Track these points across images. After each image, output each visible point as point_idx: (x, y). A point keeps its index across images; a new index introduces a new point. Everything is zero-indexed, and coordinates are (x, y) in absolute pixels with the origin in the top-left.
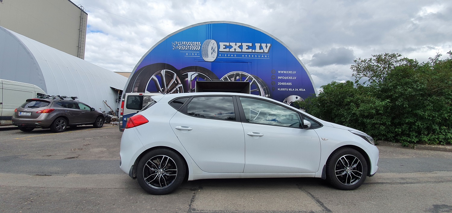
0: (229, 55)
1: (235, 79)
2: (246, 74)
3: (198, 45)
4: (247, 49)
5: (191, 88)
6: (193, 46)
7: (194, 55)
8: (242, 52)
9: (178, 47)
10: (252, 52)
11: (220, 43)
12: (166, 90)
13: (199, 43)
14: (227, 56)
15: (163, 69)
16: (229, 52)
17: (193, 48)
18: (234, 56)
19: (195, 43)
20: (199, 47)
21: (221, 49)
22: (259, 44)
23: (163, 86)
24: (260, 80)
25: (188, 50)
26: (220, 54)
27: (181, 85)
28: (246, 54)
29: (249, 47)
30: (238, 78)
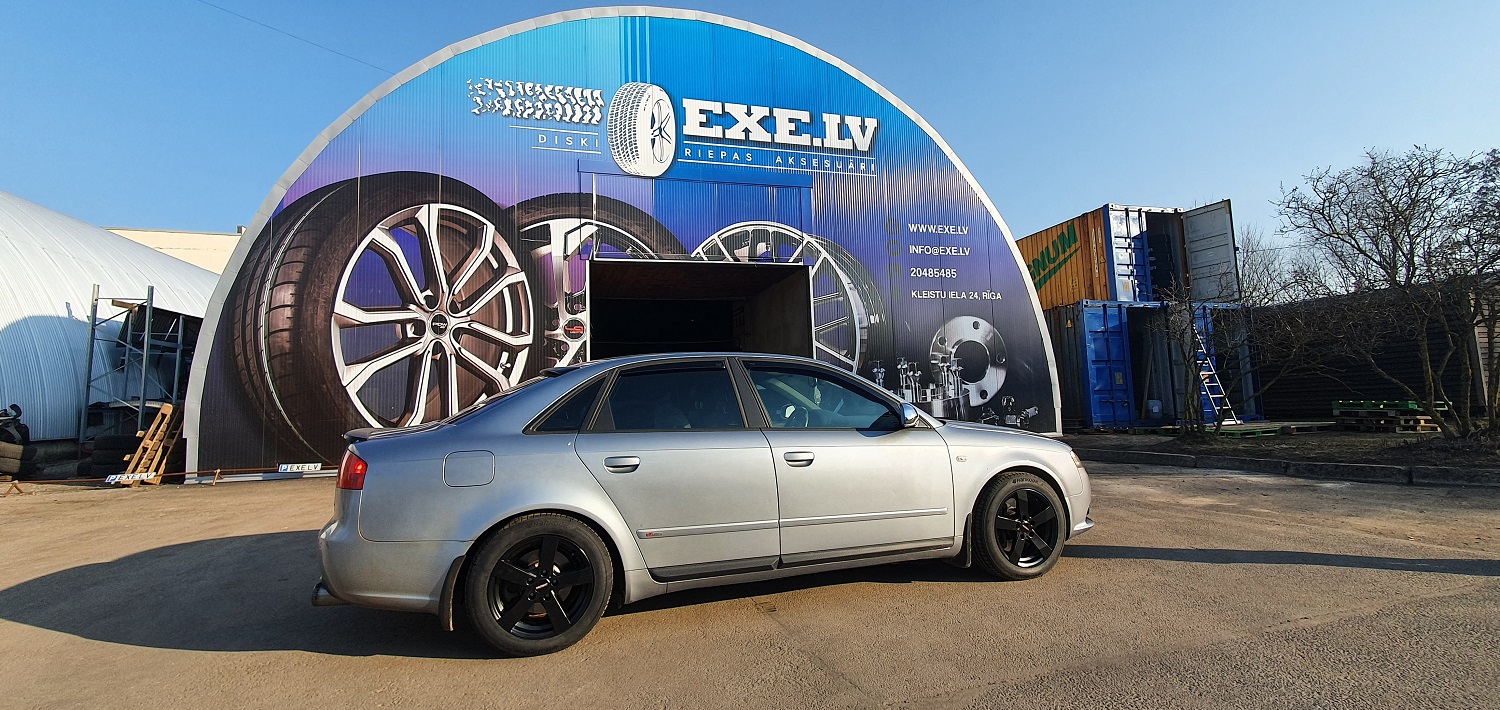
0: (723, 154)
1: (753, 249)
2: (794, 232)
3: (591, 103)
4: (791, 133)
5: (566, 290)
6: (568, 107)
7: (577, 145)
8: (773, 144)
9: (498, 105)
10: (811, 147)
11: (687, 103)
12: (446, 300)
13: (597, 94)
14: (717, 158)
15: (429, 203)
16: (723, 140)
17: (569, 113)
18: (743, 160)
19: (578, 93)
20: (596, 110)
21: (692, 128)
22: (836, 119)
23: (428, 278)
24: (849, 257)
25: (548, 118)
26: (688, 145)
27: (522, 277)
28: (792, 155)
29: (799, 128)
30: (762, 248)
